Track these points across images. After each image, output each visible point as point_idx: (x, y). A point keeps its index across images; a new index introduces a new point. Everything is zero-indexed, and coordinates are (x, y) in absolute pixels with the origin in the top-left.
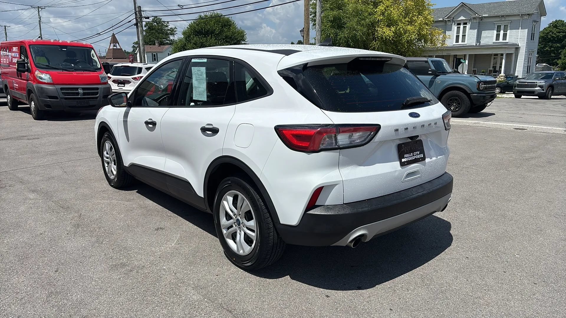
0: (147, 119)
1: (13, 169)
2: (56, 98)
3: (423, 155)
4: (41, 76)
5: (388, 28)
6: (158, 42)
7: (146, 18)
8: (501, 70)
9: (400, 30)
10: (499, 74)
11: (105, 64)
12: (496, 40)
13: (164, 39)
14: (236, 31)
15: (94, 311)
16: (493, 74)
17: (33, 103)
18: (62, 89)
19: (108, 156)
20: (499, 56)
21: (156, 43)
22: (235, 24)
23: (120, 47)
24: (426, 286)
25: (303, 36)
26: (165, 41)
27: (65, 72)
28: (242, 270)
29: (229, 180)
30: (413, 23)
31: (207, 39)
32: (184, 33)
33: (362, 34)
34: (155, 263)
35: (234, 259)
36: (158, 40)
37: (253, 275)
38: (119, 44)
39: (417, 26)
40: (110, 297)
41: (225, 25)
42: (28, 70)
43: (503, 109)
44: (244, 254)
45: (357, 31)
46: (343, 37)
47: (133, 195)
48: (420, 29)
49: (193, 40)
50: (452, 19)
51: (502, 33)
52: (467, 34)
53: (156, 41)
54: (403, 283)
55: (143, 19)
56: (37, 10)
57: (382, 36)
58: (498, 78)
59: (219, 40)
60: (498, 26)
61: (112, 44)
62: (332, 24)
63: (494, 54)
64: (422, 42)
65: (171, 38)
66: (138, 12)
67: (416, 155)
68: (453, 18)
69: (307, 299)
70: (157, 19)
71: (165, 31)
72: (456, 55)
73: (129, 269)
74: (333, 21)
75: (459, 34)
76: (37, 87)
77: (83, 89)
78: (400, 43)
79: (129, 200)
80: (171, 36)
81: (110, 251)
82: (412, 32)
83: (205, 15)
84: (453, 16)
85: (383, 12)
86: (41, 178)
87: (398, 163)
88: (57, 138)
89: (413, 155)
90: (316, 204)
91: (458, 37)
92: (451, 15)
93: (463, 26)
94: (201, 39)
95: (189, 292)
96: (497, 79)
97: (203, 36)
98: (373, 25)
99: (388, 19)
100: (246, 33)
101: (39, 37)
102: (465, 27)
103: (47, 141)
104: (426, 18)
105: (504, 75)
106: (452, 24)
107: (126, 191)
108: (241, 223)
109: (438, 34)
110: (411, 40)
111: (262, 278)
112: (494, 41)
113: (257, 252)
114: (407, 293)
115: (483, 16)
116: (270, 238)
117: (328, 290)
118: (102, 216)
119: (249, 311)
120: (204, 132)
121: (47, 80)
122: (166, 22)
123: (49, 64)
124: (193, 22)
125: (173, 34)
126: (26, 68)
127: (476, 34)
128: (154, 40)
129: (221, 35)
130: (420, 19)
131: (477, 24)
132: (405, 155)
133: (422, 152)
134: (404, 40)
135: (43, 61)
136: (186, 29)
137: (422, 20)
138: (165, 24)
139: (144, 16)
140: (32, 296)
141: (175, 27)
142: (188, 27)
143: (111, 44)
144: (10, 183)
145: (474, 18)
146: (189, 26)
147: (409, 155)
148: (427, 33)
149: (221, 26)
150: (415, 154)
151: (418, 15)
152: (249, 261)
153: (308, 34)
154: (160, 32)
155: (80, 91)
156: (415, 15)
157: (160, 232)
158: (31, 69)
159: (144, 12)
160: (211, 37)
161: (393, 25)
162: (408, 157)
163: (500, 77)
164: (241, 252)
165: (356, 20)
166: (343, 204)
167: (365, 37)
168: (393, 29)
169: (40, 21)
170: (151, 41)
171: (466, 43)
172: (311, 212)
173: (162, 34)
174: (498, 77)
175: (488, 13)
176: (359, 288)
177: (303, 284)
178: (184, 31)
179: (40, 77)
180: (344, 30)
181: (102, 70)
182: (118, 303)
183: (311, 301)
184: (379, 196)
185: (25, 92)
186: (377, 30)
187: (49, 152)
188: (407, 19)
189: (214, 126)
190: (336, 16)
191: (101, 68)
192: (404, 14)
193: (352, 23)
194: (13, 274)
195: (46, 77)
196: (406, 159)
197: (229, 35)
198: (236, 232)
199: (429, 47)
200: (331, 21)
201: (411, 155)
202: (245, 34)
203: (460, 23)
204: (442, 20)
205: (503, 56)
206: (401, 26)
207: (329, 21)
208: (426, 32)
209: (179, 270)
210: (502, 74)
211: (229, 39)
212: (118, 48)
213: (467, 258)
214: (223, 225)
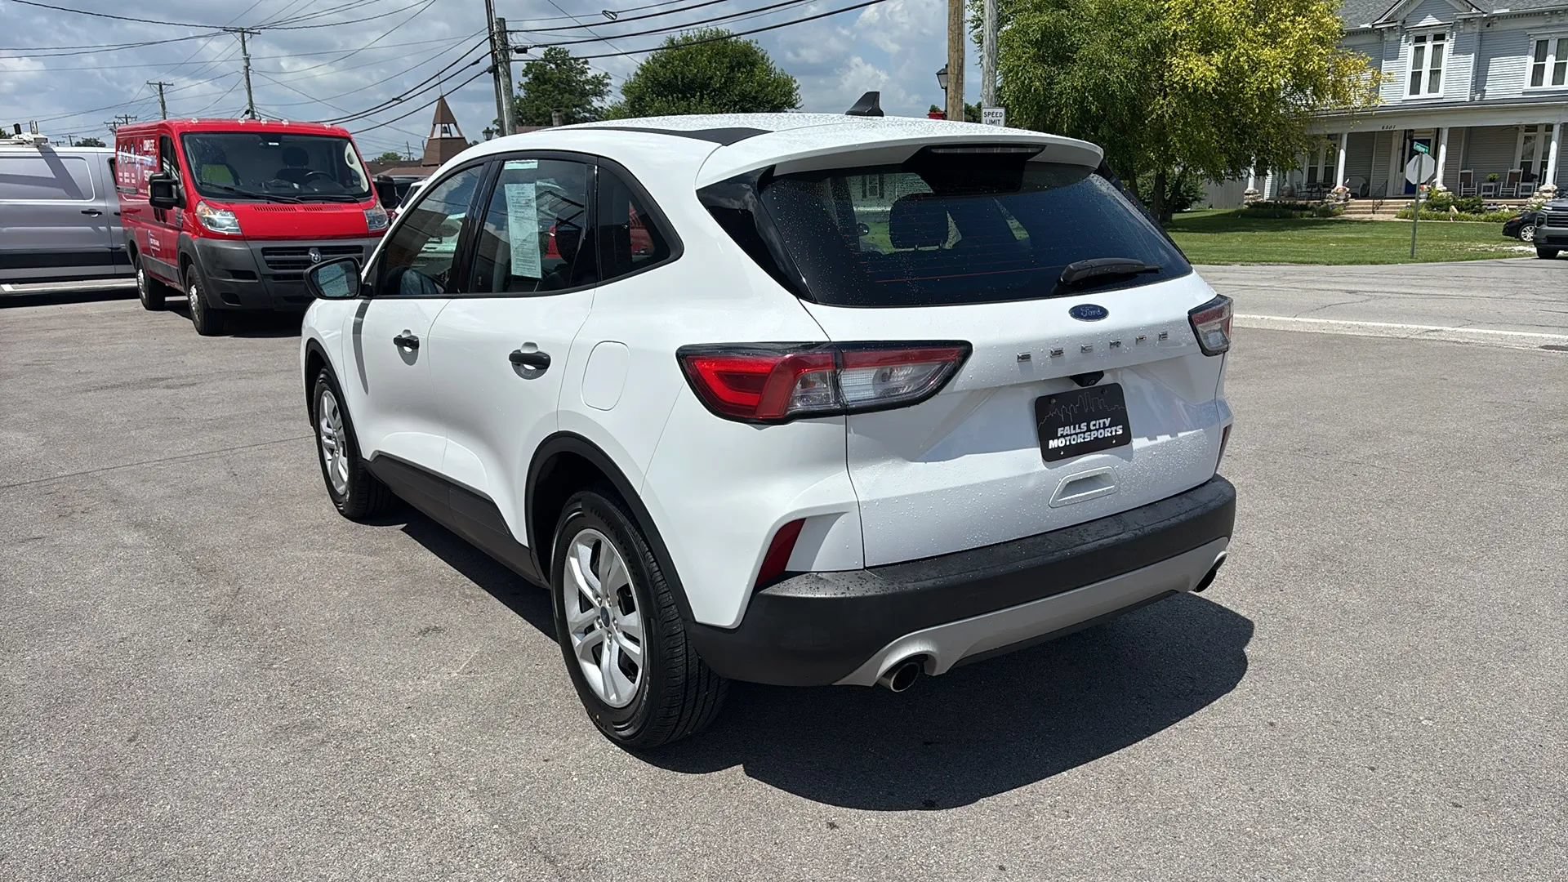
0: (398, 332)
1: (105, 466)
2: (251, 275)
3: (1123, 429)
4: (212, 216)
5: (1203, 58)
6: (559, 116)
7: (519, 51)
8: (1546, 173)
9: (1239, 61)
10: (1539, 185)
11: (381, 181)
12: (1532, 85)
13: (575, 106)
14: (769, 80)
15: (196, 848)
16: (1522, 184)
17: (194, 291)
18: (265, 251)
19: (330, 431)
20: (1541, 130)
21: (554, 119)
22: (768, 59)
23: (460, 134)
24: (1124, 804)
25: (946, 88)
26: (580, 113)
27: (273, 204)
28: (617, 748)
29: (579, 500)
30: (1279, 40)
31: (689, 104)
32: (627, 90)
33: (1125, 77)
34: (392, 724)
35: (598, 717)
36: (558, 111)
37: (642, 762)
38: (456, 125)
39: (1291, 48)
40: (247, 811)
41: (739, 65)
42: (180, 202)
43: (1526, 288)
44: (620, 703)
45: (1110, 70)
46: (1069, 86)
47: (393, 540)
48: (1299, 54)
49: (651, 107)
50: (1399, 23)
51: (1550, 62)
52: (1444, 68)
53: (553, 115)
54: (1059, 795)
55: (510, 54)
56: (240, 39)
57: (1185, 80)
58: (1537, 198)
59: (722, 106)
60: (1538, 42)
61: (438, 126)
62: (1039, 50)
63: (1526, 126)
64: (1306, 96)
65: (596, 103)
66: (499, 35)
67: (1097, 430)
68: (1404, 22)
69: (774, 832)
70: (556, 54)
71: (578, 87)
72: (1412, 131)
73: (320, 738)
74: (1042, 41)
75: (1421, 68)
76: (203, 248)
77: (322, 250)
78: (1238, 100)
79: (374, 553)
80: (594, 99)
81: (284, 690)
82: (1274, 68)
83: (683, 38)
84: (1403, 16)
85: (1189, 11)
86: (169, 490)
87: (1036, 453)
88: (242, 383)
89: (1089, 430)
90: (786, 570)
91: (1416, 76)
92: (1396, 13)
93: (1434, 46)
94: (674, 104)
95: (459, 804)
96: (1532, 199)
97: (677, 97)
98: (1158, 49)
99: (1201, 29)
100: (797, 85)
101: (247, 112)
102: (1438, 49)
103: (214, 392)
104: (1317, 24)
105: (1556, 188)
106: (1400, 40)
107: (376, 528)
108: (611, 619)
109: (1354, 69)
110: (1271, 90)
111: (665, 771)
112: (1527, 86)
113: (645, 698)
114: (1063, 823)
115: (1495, 12)
116: (676, 660)
117: (838, 808)
118: (293, 594)
119: (603, 860)
120: (519, 365)
121: (227, 227)
122: (581, 60)
123: (237, 184)
124: (651, 58)
125: (599, 94)
126: (175, 196)
127: (1472, 68)
128: (548, 111)
129: (728, 92)
130: (1301, 26)
131: (1476, 37)
132: (1060, 429)
133: (1120, 418)
134: (1251, 90)
135: (221, 177)
136: (632, 77)
137: (1305, 28)
138: (579, 67)
139: (513, 45)
140: (50, 804)
141: (606, 73)
142: (639, 72)
143: (435, 125)
144: (87, 502)
145: (1465, 19)
146: (639, 68)
147: (1074, 429)
148: (1320, 68)
149: (727, 67)
150: (1094, 425)
151: (1295, 15)
152: (630, 723)
153: (960, 81)
154: (565, 88)
155: (313, 255)
156: (1286, 16)
157: (429, 638)
158: (186, 197)
159: (514, 35)
160: (702, 96)
161: (1220, 47)
162: (1071, 435)
163: (1541, 192)
164: (613, 697)
165: (1106, 36)
166: (862, 567)
167: (1134, 86)
168: (1217, 59)
169: (247, 67)
170: (540, 114)
171: (1441, 94)
172: (769, 591)
173: (570, 94)
174: (1537, 194)
175: (1508, 4)
176: (930, 805)
177: (775, 789)
178: (626, 83)
179: (209, 219)
180: (1073, 69)
181: (373, 197)
182: (263, 828)
183: (781, 837)
184: (976, 546)
185: (176, 262)
186: (1170, 65)
187: (210, 422)
188: (1261, 28)
189: (540, 349)
190: (1050, 27)
191: (370, 192)
192: (1251, 13)
193: (1097, 45)
194: (22, 744)
195: (224, 220)
196: (1062, 439)
197: (750, 92)
198: (601, 644)
199: (1327, 110)
200: (1036, 44)
201: (1080, 428)
202: (795, 86)
203: (1425, 37)
204: (1370, 27)
205: (1552, 131)
206: (1242, 50)
207: (1030, 42)
208: (1319, 64)
209: (450, 743)
210: (1549, 184)
211: (751, 102)
212: (454, 136)
213: (1272, 724)
214: (571, 623)
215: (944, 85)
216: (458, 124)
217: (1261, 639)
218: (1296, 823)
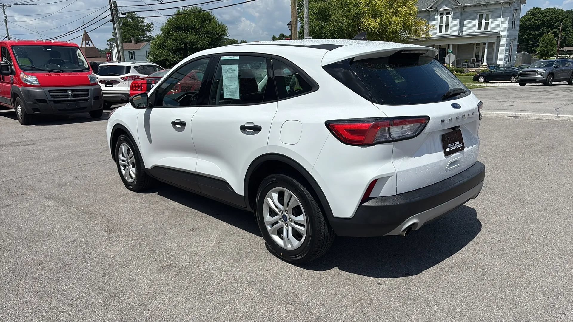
0: (174, 119)
1: (19, 177)
2: (45, 101)
3: (462, 145)
4: (27, 78)
5: (373, 20)
6: (134, 39)
7: (123, 14)
8: (483, 59)
9: (385, 21)
10: (481, 63)
11: (92, 64)
12: (478, 30)
13: (140, 35)
14: (216, 26)
15: (157, 311)
16: (476, 63)
17: (19, 107)
18: (50, 91)
19: (124, 159)
20: (481, 45)
21: (132, 40)
22: (216, 18)
23: (93, 45)
24: (469, 269)
25: (291, 30)
26: (142, 38)
27: (51, 73)
28: (290, 264)
29: (274, 177)
30: (398, 14)
31: (187, 35)
32: (162, 29)
33: (348, 26)
34: (202, 263)
35: (281, 254)
36: (134, 37)
37: (302, 269)
38: (91, 42)
39: (402, 17)
40: (168, 297)
41: (205, 20)
42: (12, 73)
44: (293, 248)
45: (343, 23)
46: (328, 29)
47: (155, 197)
48: (405, 19)
49: (172, 36)
50: (435, 9)
51: (484, 22)
52: (449, 24)
53: (132, 38)
54: (446, 268)
55: (119, 15)
57: (368, 27)
58: (481, 67)
59: (199, 35)
60: (479, 15)
61: (84, 42)
62: (317, 16)
63: (477, 43)
64: (406, 33)
65: (148, 34)
66: (114, 8)
67: (456, 145)
68: (436, 8)
69: (361, 288)
70: (131, 15)
71: (141, 28)
72: (440, 45)
73: (177, 270)
74: (318, 13)
75: (442, 24)
76: (24, 90)
77: (73, 91)
78: (385, 34)
79: (153, 203)
80: (147, 32)
81: (152, 254)
82: (397, 24)
83: (183, 10)
84: (436, 6)
85: (368, 3)
86: (52, 184)
87: (442, 153)
88: (53, 143)
89: (455, 145)
90: (370, 197)
91: (441, 27)
92: (434, 5)
93: (446, 16)
94: (181, 34)
95: (245, 288)
96: (479, 68)
97: (182, 32)
98: (358, 17)
99: (373, 10)
100: (227, 28)
101: (6, 37)
102: (447, 17)
103: (44, 147)
104: (410, 9)
105: (487, 64)
106: (435, 14)
107: (147, 194)
108: (288, 219)
109: (422, 24)
110: (396, 31)
111: (312, 271)
112: (477, 30)
113: (308, 245)
114: (453, 277)
115: (466, 5)
116: (322, 231)
117: (378, 278)
118: (131, 219)
120: (244, 130)
121: (34, 82)
122: (141, 18)
123: (33, 65)
124: (171, 17)
125: (149, 31)
126: (10, 71)
127: (459, 24)
128: (129, 37)
129: (202, 30)
130: (405, 9)
131: (460, 13)
132: (448, 145)
133: (461, 142)
134: (390, 31)
135: (26, 62)
136: (164, 24)
137: (406, 10)
138: (141, 20)
139: (120, 12)
140: (87, 302)
141: (152, 23)
142: (167, 22)
143: (83, 42)
144: (21, 191)
145: (456, 7)
146: (167, 21)
147: (451, 145)
148: (411, 24)
149: (201, 21)
150: (456, 143)
151: (402, 6)
152: (299, 255)
153: (296, 27)
154: (136, 28)
155: (69, 93)
156: (400, 6)
157: (196, 232)
158: (15, 71)
160: (192, 32)
161: (378, 16)
162: (450, 147)
163: (482, 66)
164: (289, 246)
165: (341, 11)
166: (395, 195)
167: (351, 29)
168: (378, 20)
169: (6, 20)
170: (126, 38)
171: (449, 33)
172: (365, 204)
173: (138, 31)
174: (481, 66)
175: (470, 2)
176: (407, 275)
177: (353, 274)
178: (162, 27)
179: (25, 79)
180: (329, 23)
182: (178, 302)
183: (365, 289)
184: (427, 186)
185: (10, 96)
186: (363, 22)
187: (51, 158)
188: (392, 10)
189: (255, 124)
190: (321, 8)
191: (89, 68)
192: (388, 5)
193: (337, 15)
194: (59, 281)
195: (31, 79)
196: (449, 149)
197: (210, 30)
198: (282, 228)
199: (413, 38)
200: (316, 14)
202: (226, 28)
203: (443, 13)
204: (425, 10)
205: (485, 45)
206: (386, 17)
207: (314, 13)
208: (411, 23)
209: (228, 268)
210: (485, 63)
211: (210, 34)
212: (91, 46)
213: (499, 241)
214: (266, 221)
215: (290, 28)
216: (92, 41)
217: (480, 214)
218: (524, 271)
